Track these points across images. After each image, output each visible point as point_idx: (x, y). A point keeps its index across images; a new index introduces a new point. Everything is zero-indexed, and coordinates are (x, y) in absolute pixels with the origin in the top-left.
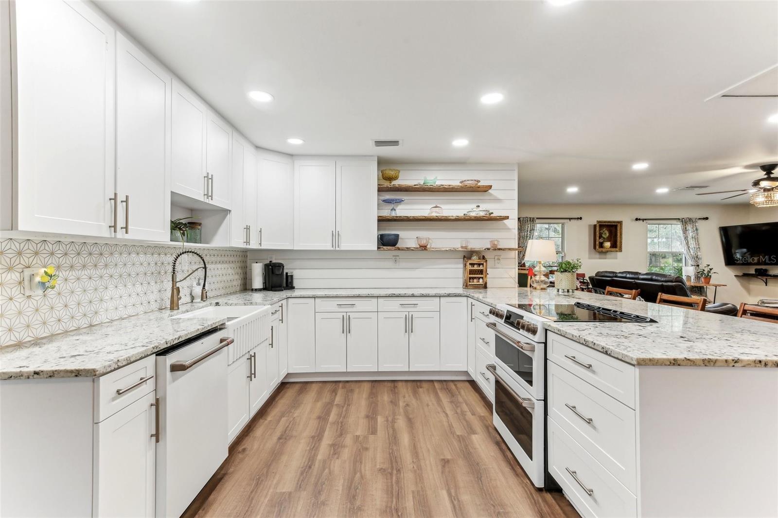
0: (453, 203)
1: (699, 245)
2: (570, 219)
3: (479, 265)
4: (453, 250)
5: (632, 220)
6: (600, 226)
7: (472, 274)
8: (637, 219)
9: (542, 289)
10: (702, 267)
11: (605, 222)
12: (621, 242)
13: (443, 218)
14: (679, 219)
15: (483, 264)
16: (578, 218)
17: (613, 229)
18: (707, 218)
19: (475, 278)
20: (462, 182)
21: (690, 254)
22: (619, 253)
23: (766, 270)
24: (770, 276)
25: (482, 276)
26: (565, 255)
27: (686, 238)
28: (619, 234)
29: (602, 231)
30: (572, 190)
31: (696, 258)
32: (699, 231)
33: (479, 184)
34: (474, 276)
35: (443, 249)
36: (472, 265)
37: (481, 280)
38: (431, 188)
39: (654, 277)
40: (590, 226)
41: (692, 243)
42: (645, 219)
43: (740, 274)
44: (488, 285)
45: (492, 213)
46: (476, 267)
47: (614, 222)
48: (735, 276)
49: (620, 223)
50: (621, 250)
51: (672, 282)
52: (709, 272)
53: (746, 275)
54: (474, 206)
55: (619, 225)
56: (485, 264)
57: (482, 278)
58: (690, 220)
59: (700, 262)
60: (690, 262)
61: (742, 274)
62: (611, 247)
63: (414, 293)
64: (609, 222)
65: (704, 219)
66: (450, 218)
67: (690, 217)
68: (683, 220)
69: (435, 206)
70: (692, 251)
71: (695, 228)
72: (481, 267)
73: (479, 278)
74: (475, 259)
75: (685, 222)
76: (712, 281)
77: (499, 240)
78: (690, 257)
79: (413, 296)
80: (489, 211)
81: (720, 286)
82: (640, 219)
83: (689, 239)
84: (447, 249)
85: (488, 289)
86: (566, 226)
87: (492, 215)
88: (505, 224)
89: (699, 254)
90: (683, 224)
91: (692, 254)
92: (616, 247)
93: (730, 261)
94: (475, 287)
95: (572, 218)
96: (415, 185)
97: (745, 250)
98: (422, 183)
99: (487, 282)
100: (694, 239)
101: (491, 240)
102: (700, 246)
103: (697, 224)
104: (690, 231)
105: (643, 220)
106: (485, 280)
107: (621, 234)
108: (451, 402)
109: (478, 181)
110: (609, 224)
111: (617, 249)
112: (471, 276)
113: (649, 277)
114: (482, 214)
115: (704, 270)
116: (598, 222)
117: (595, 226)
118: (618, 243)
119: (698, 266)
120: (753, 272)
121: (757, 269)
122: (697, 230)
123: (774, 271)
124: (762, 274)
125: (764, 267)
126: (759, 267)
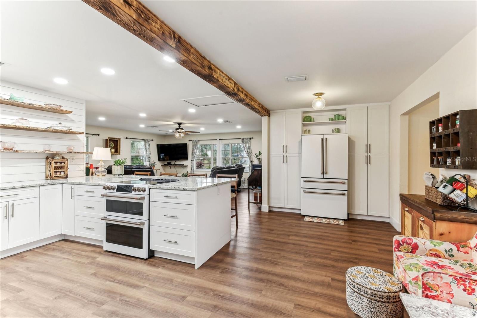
0: (38, 118)
1: (150, 152)
2: (92, 135)
3: (61, 163)
4: (41, 153)
5: (124, 138)
6: (110, 140)
7: (56, 169)
8: (126, 138)
9: (103, 175)
11: (112, 138)
12: (120, 150)
13: (33, 129)
14: (143, 139)
15: (64, 163)
16: (97, 135)
17: (116, 142)
18: (153, 140)
19: (58, 172)
20: (46, 105)
22: (118, 156)
23: (170, 163)
24: (171, 165)
25: (64, 170)
26: (89, 156)
27: (146, 148)
28: (119, 145)
29: (110, 143)
30: (102, 119)
31: (149, 158)
33: (62, 108)
34: (57, 170)
35: (33, 152)
36: (56, 163)
37: (62, 173)
38: (21, 104)
39: (140, 167)
40: (103, 139)
41: (148, 151)
42: (130, 138)
44: (68, 176)
45: (72, 129)
46: (59, 164)
47: (117, 139)
48: (161, 165)
49: (119, 139)
50: (120, 154)
51: (148, 169)
52: (154, 164)
53: (165, 165)
54: (57, 123)
55: (119, 140)
56: (66, 162)
57: (64, 172)
59: (151, 159)
60: (147, 160)
61: (163, 165)
62: (115, 152)
63: (15, 186)
64: (114, 138)
66: (40, 129)
67: (147, 139)
69: (21, 118)
72: (63, 164)
73: (60, 172)
74: (57, 159)
75: (146, 141)
76: (155, 168)
77: (74, 147)
79: (14, 188)
80: (69, 127)
81: (158, 170)
82: (128, 138)
84: (37, 152)
85: (68, 178)
86: (89, 139)
87: (71, 130)
88: (77, 137)
89: (150, 156)
91: (148, 156)
92: (117, 152)
93: (160, 159)
94: (59, 178)
95: (94, 134)
96: (4, 99)
97: (163, 154)
98: (8, 98)
99: (68, 174)
100: (149, 149)
101: (68, 146)
103: (149, 142)
104: (147, 145)
105: (129, 139)
106: (66, 173)
107: (120, 146)
108: (63, 253)
109: (61, 106)
110: (114, 139)
111: (118, 153)
112: (56, 170)
113: (138, 167)
114: (65, 129)
115: (152, 163)
116: (109, 138)
117: (106, 140)
118: (118, 150)
119: (150, 161)
120: (166, 163)
121: (168, 162)
122: (150, 145)
123: (173, 162)
124: (169, 164)
125: (170, 161)
126: (168, 161)
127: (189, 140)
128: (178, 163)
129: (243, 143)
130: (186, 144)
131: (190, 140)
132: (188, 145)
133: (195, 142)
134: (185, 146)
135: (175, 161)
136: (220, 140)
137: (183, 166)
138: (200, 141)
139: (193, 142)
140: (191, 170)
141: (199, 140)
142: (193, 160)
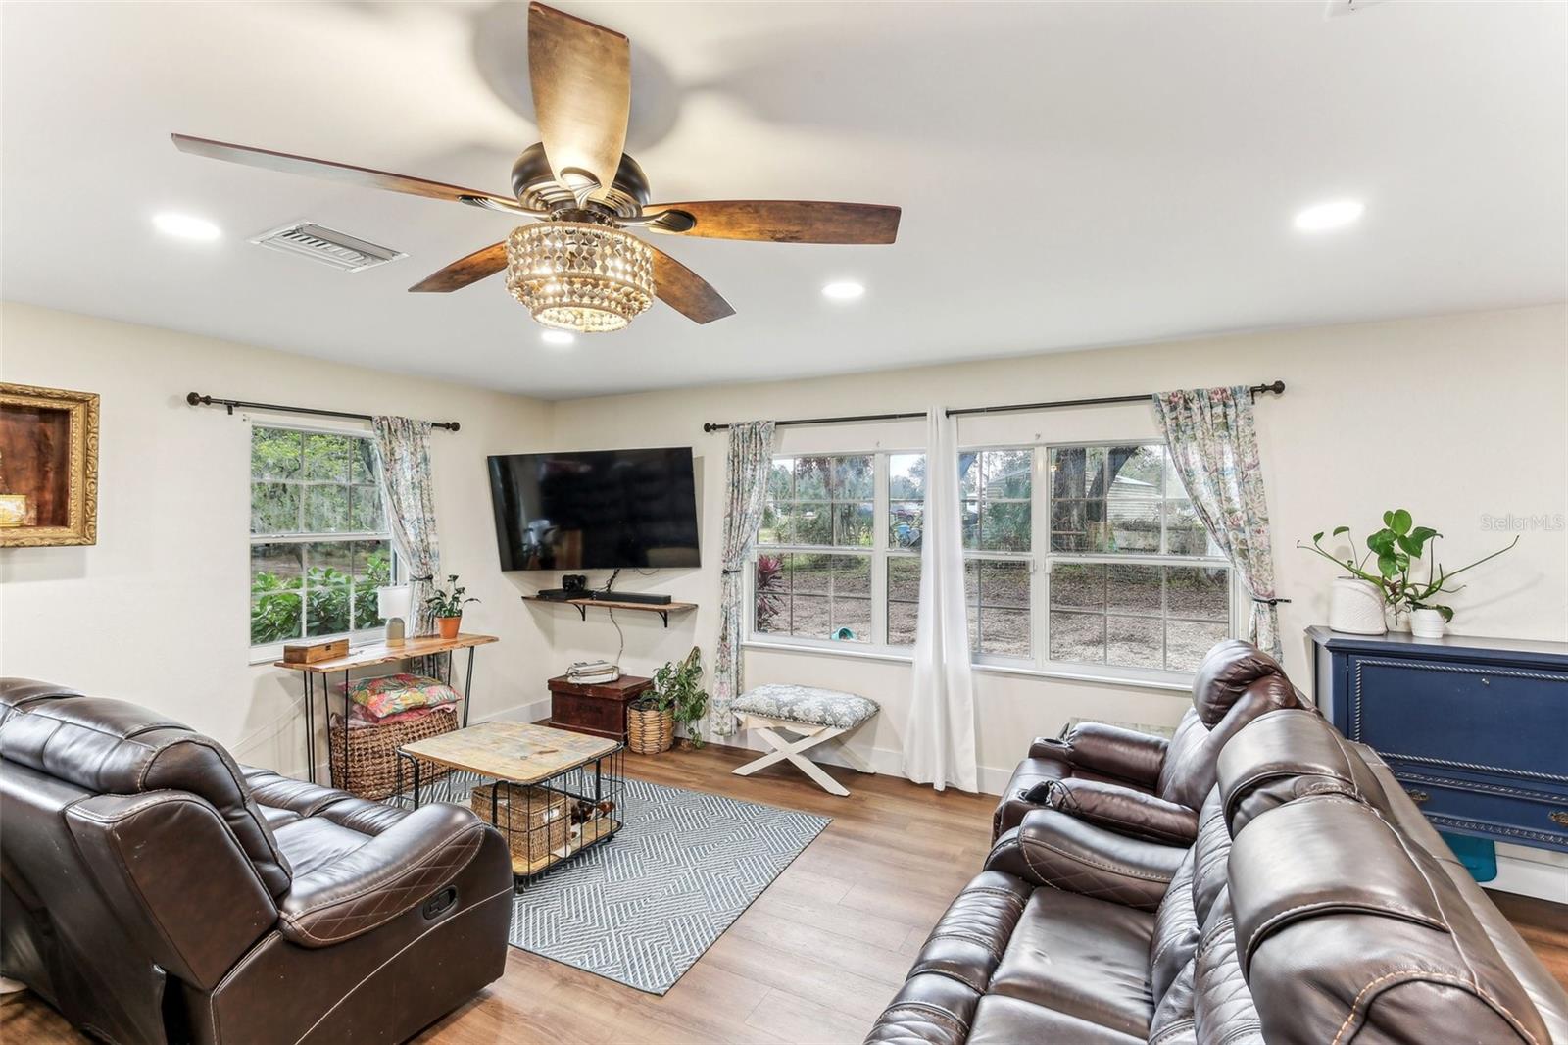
1: (432, 511)
5: (174, 401)
8: (193, 399)
10: (441, 583)
12: (88, 499)
14: (370, 418)
18: (455, 427)
21: (404, 541)
23: (582, 580)
24: (590, 594)
27: (393, 486)
28: (76, 459)
31: (425, 554)
32: (431, 465)
41: (412, 503)
43: (533, 592)
47: (48, 395)
48: (524, 598)
49: (88, 402)
50: (87, 534)
52: (456, 598)
53: (545, 596)
55: (78, 413)
58: (406, 423)
59: (434, 565)
60: (407, 568)
61: (536, 594)
62: (28, 523)
65: (447, 426)
67: (406, 416)
68: (385, 422)
70: (411, 532)
71: (420, 455)
75: (389, 430)
76: (465, 627)
78: (406, 551)
81: (482, 642)
82: (207, 401)
83: (401, 490)
89: (430, 539)
90: (383, 437)
91: (412, 539)
92: (62, 522)
93: (514, 557)
97: (547, 522)
100: (418, 491)
102: (435, 515)
103: (426, 442)
104: (406, 464)
105: (230, 406)
107: (91, 461)
111: (67, 535)
115: (443, 594)
118: (74, 502)
119: (430, 578)
120: (557, 584)
121: (565, 579)
122: (426, 459)
123: (598, 580)
124: (574, 590)
125: (579, 573)
126: (570, 573)
127: (708, 428)
128: (631, 582)
129: (1178, 432)
130: (689, 450)
131: (715, 427)
132: (701, 458)
133: (749, 440)
134: (678, 465)
135: (610, 572)
136: (948, 414)
137: (663, 608)
138: (789, 432)
139: (734, 437)
140: (724, 639)
141: (777, 424)
142: (733, 566)
